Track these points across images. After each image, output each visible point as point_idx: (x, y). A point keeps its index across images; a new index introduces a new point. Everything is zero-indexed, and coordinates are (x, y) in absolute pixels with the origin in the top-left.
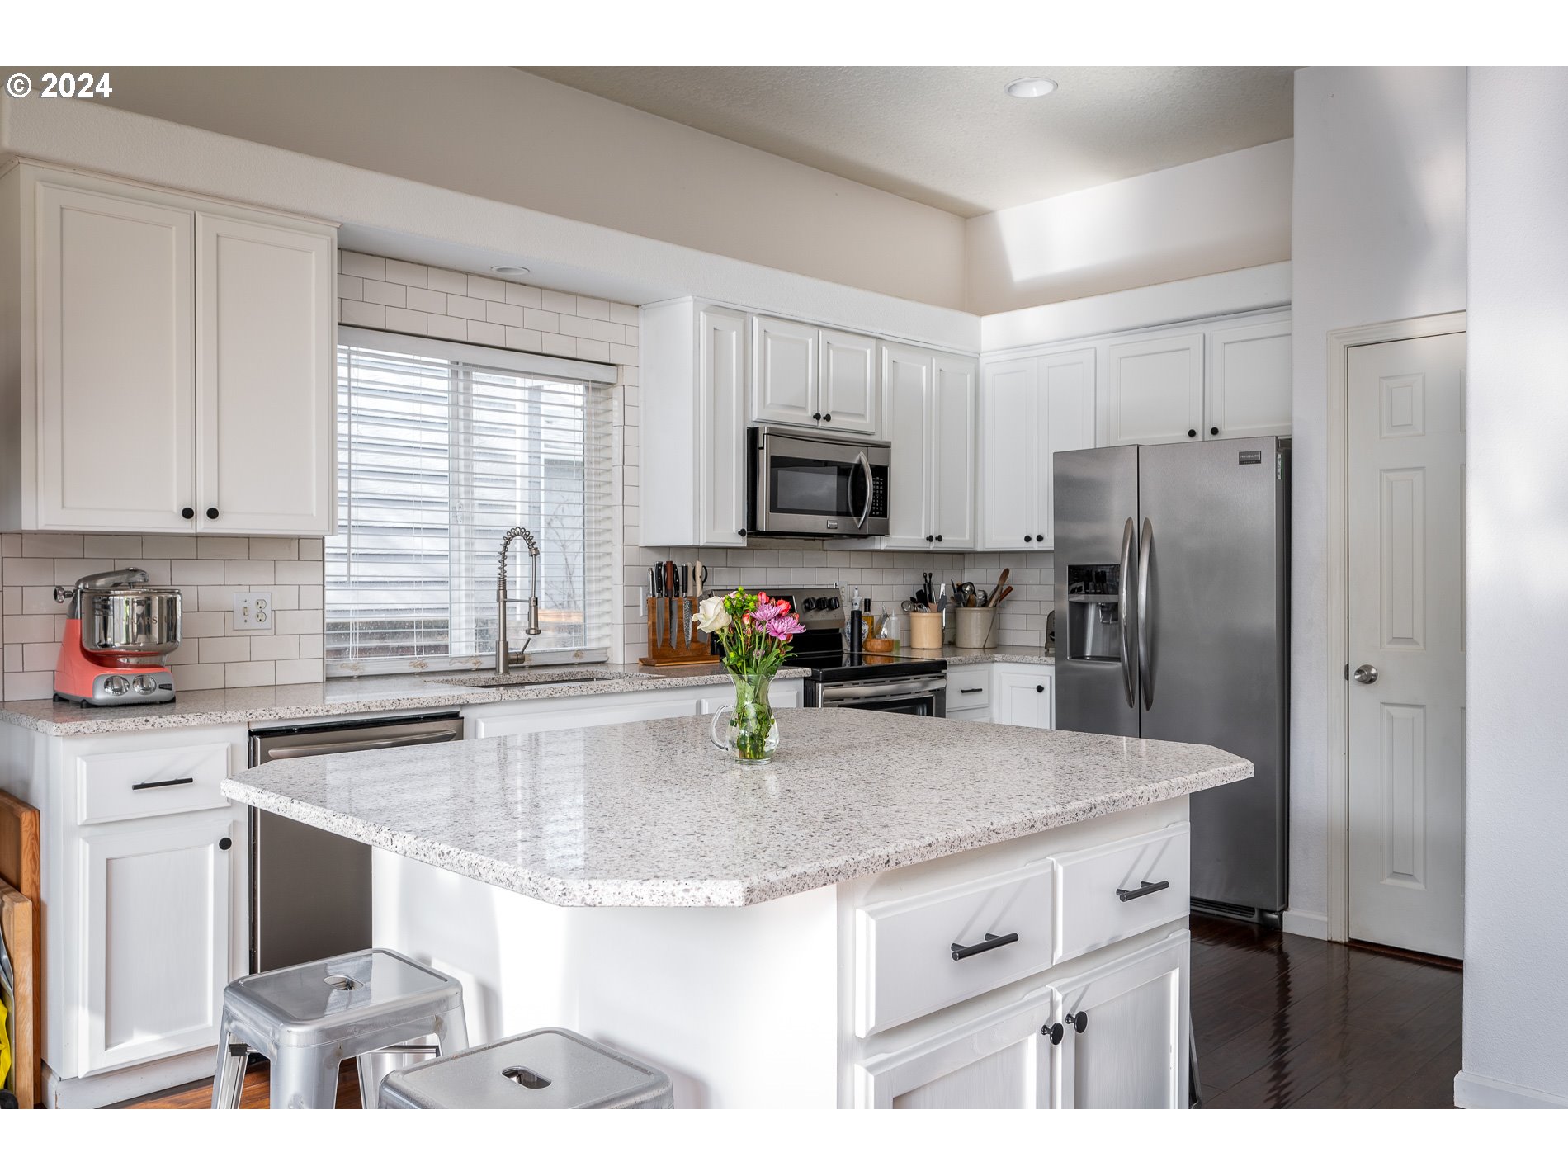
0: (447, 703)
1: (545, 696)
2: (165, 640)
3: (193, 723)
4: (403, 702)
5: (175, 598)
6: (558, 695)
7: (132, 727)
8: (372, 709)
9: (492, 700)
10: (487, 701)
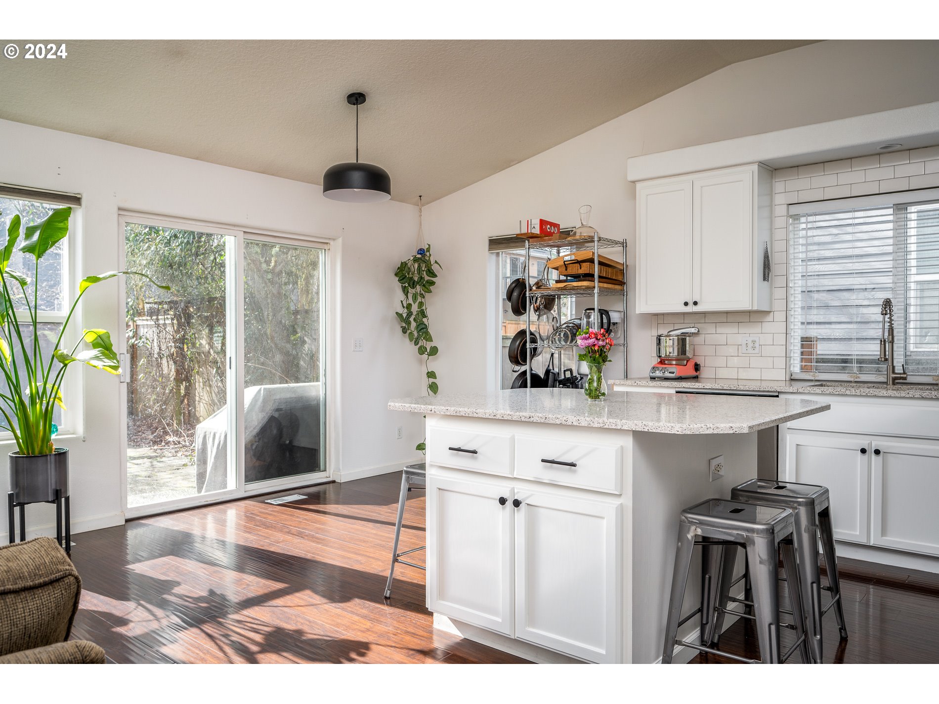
0: (764, 390)
1: (828, 392)
2: (680, 354)
3: (651, 385)
4: (740, 387)
5: (686, 339)
6: (837, 393)
7: (630, 384)
8: (724, 388)
9: (792, 391)
10: (788, 391)
